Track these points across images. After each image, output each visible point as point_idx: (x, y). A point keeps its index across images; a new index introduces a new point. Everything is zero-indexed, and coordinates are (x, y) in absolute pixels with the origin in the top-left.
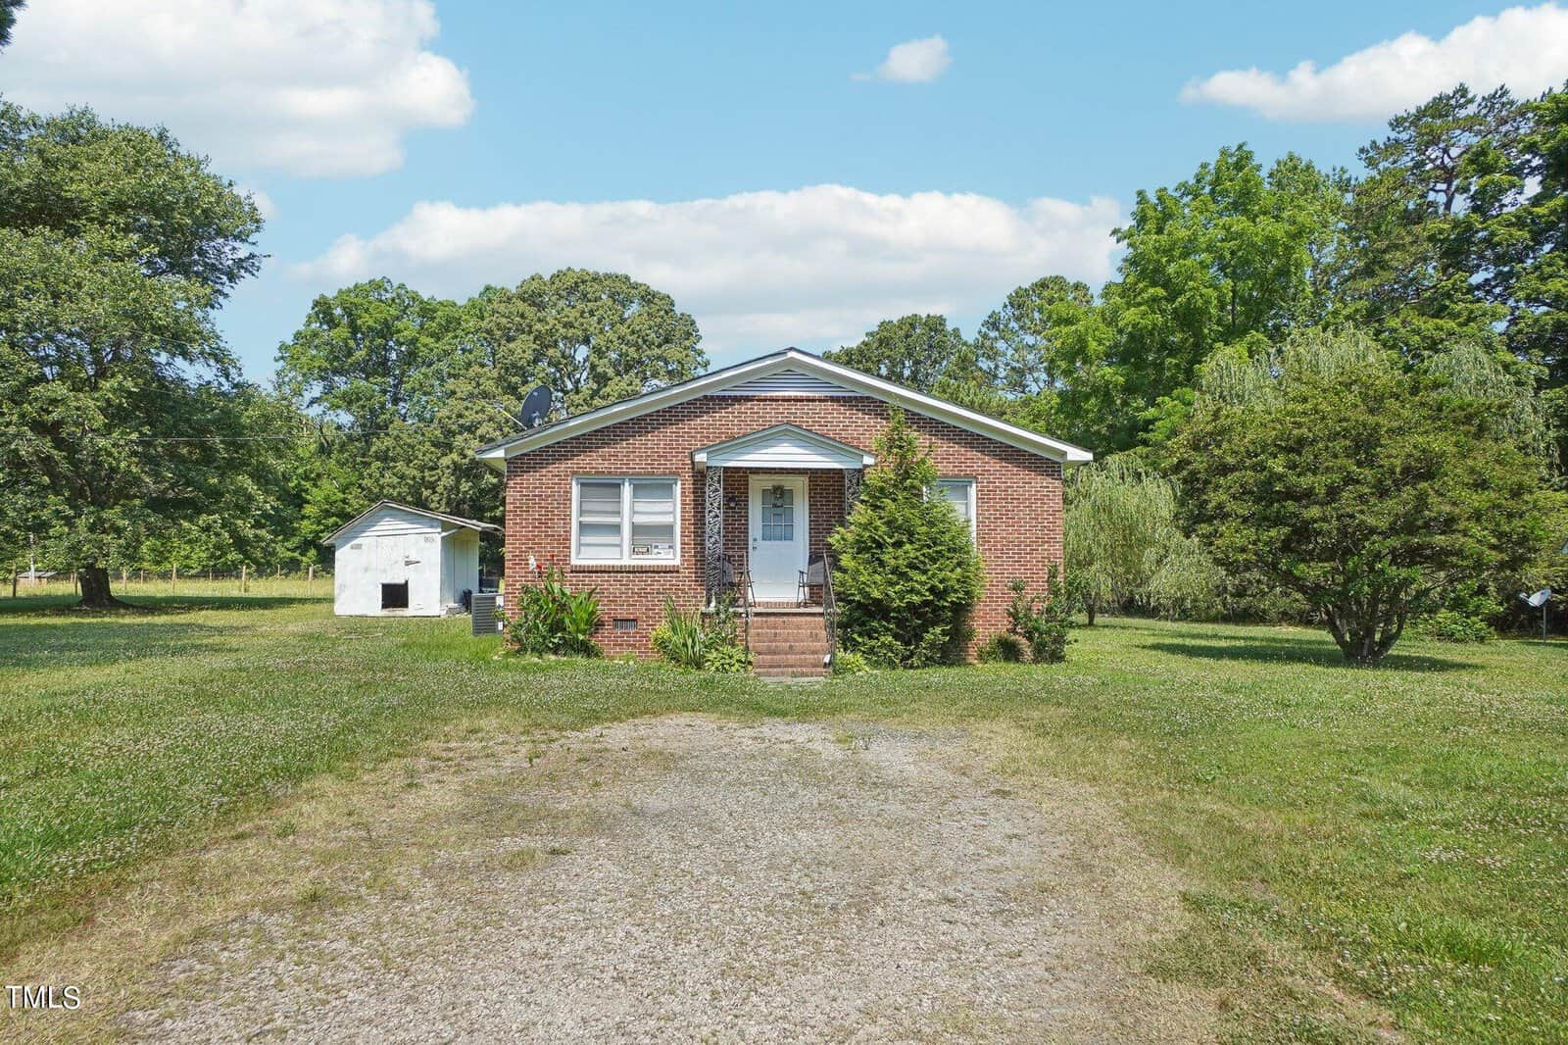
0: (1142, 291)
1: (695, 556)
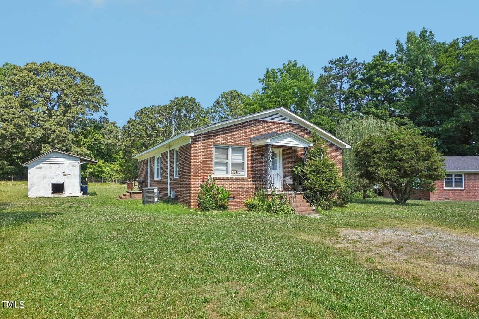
0: (273, 98)
1: (252, 175)
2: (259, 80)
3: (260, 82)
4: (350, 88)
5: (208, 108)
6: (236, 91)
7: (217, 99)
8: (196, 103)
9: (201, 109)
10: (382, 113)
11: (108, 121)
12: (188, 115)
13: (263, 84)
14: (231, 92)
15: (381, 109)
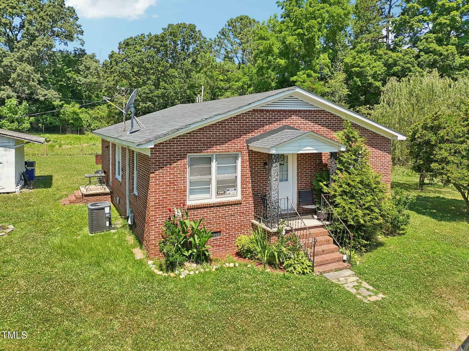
1: (248, 194)
2: (277, 3)
3: (278, 6)
4: (403, 14)
5: (211, 40)
6: (247, 17)
7: (222, 28)
8: (195, 31)
9: (202, 39)
10: (447, 50)
11: (85, 54)
12: (186, 47)
13: (282, 8)
14: (241, 19)
15: (446, 45)
